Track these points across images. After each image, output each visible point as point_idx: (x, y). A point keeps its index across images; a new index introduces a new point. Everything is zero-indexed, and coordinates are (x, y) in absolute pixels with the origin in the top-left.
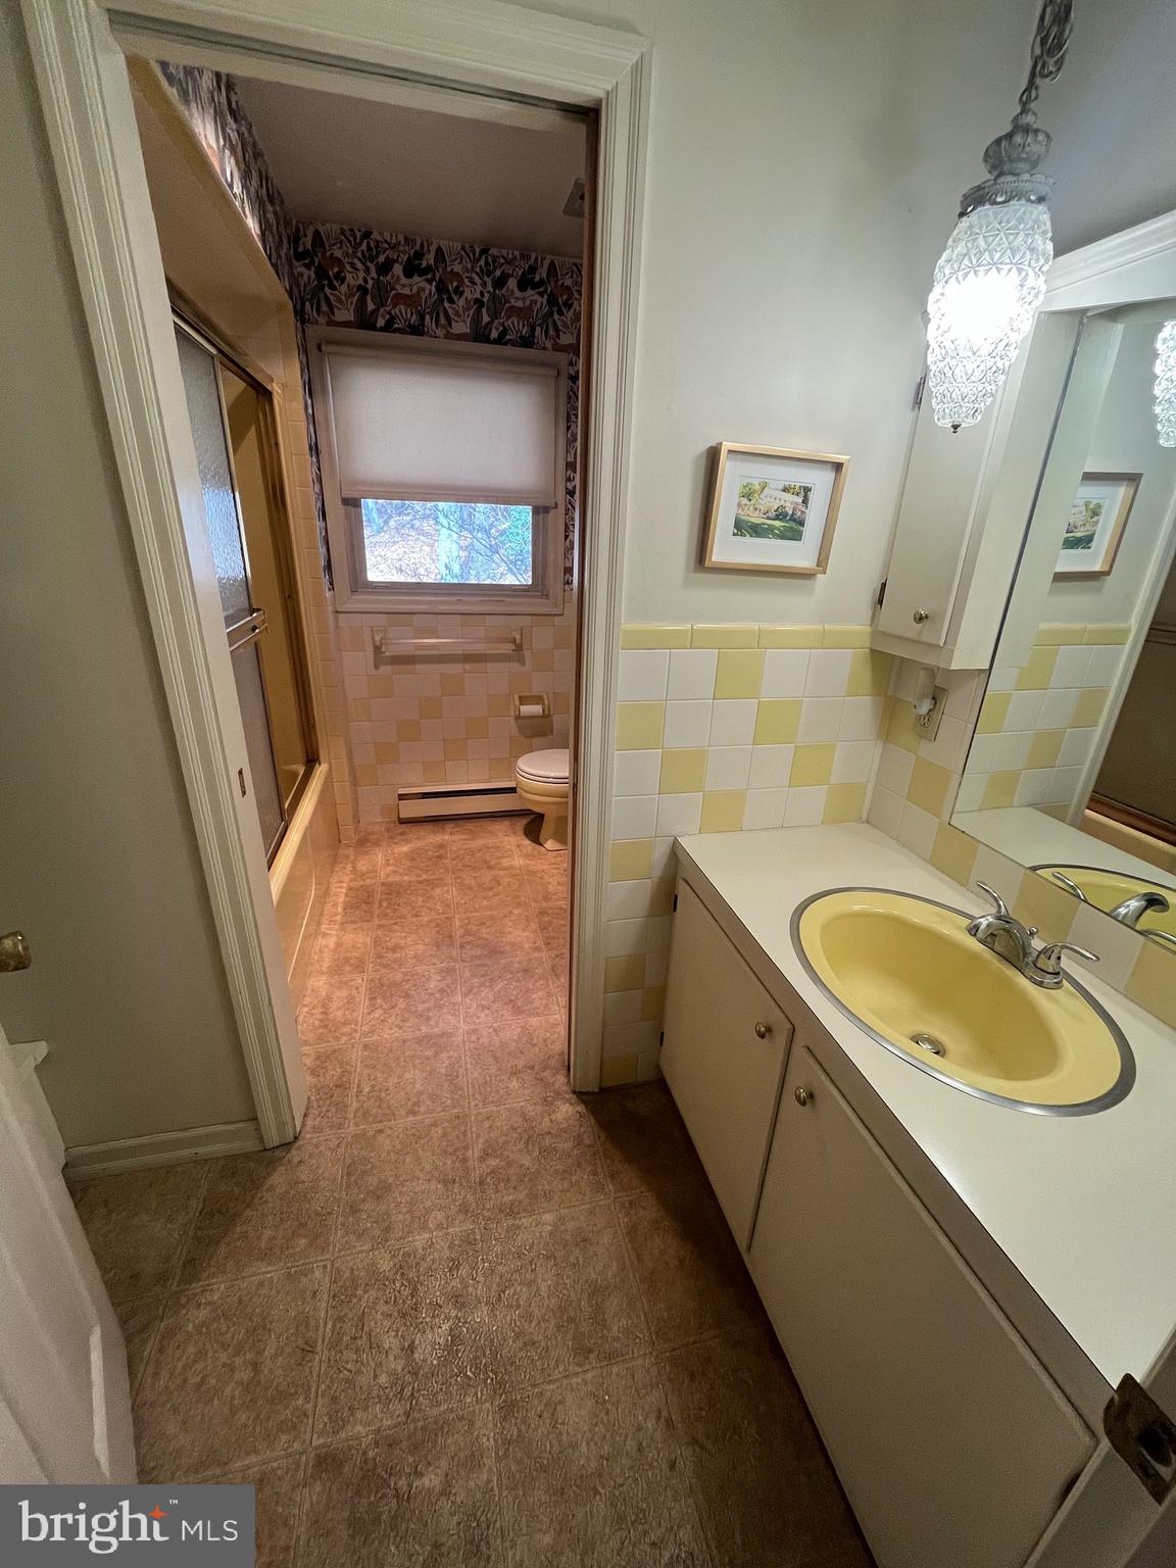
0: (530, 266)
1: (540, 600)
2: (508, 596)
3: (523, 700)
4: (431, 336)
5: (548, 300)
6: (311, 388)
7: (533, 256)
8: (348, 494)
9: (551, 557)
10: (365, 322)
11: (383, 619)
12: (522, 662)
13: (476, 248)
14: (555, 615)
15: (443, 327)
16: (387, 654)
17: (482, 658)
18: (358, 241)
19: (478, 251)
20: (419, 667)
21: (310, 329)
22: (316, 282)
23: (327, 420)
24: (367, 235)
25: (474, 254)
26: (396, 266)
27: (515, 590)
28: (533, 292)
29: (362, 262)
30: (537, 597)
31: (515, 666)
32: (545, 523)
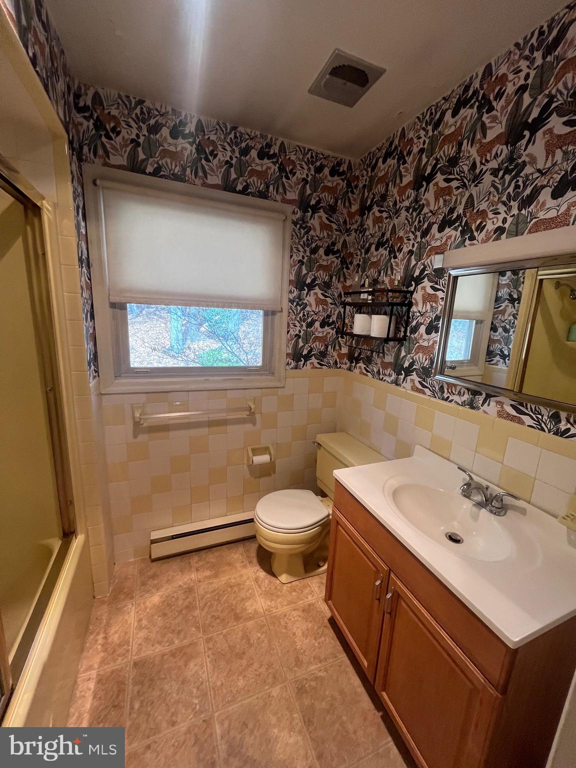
0: (267, 143)
1: (268, 377)
2: (244, 375)
3: (256, 452)
4: (190, 183)
5: (279, 168)
6: (84, 213)
7: (269, 136)
8: (114, 299)
9: (277, 346)
10: (135, 167)
11: (143, 398)
12: (254, 423)
13: (227, 124)
14: (278, 388)
15: (200, 178)
16: (145, 425)
17: (224, 423)
18: (133, 105)
19: (229, 127)
20: (172, 434)
21: (86, 167)
22: (94, 132)
23: (99, 240)
24: (141, 102)
25: (226, 130)
26: (164, 128)
27: (250, 370)
28: (268, 161)
29: (135, 121)
30: (266, 375)
31: (249, 427)
32: (273, 321)
